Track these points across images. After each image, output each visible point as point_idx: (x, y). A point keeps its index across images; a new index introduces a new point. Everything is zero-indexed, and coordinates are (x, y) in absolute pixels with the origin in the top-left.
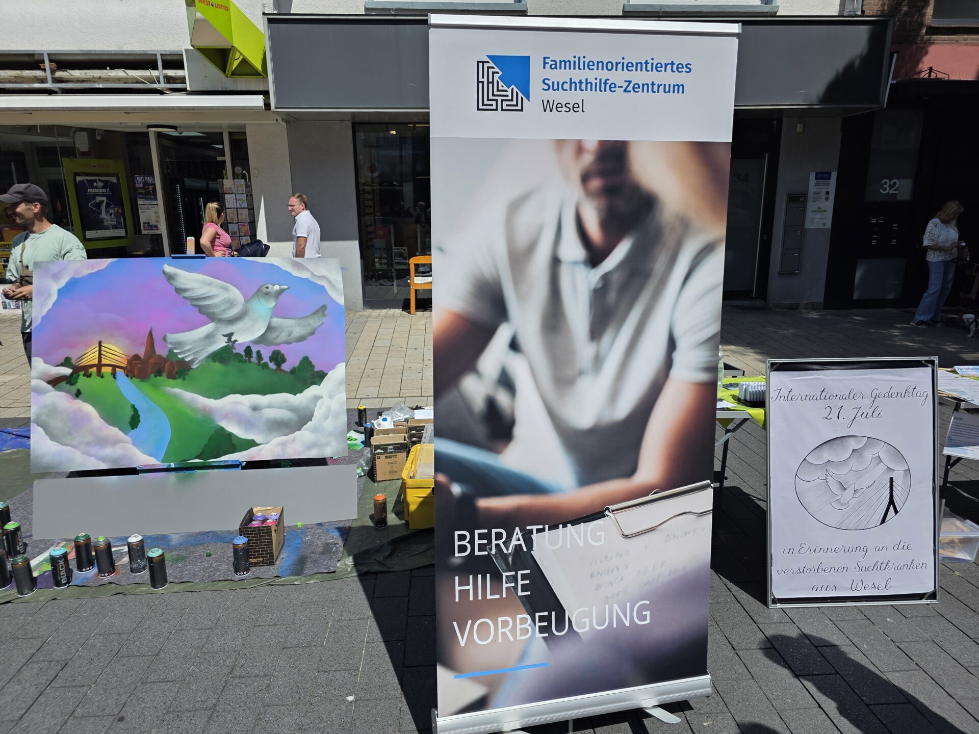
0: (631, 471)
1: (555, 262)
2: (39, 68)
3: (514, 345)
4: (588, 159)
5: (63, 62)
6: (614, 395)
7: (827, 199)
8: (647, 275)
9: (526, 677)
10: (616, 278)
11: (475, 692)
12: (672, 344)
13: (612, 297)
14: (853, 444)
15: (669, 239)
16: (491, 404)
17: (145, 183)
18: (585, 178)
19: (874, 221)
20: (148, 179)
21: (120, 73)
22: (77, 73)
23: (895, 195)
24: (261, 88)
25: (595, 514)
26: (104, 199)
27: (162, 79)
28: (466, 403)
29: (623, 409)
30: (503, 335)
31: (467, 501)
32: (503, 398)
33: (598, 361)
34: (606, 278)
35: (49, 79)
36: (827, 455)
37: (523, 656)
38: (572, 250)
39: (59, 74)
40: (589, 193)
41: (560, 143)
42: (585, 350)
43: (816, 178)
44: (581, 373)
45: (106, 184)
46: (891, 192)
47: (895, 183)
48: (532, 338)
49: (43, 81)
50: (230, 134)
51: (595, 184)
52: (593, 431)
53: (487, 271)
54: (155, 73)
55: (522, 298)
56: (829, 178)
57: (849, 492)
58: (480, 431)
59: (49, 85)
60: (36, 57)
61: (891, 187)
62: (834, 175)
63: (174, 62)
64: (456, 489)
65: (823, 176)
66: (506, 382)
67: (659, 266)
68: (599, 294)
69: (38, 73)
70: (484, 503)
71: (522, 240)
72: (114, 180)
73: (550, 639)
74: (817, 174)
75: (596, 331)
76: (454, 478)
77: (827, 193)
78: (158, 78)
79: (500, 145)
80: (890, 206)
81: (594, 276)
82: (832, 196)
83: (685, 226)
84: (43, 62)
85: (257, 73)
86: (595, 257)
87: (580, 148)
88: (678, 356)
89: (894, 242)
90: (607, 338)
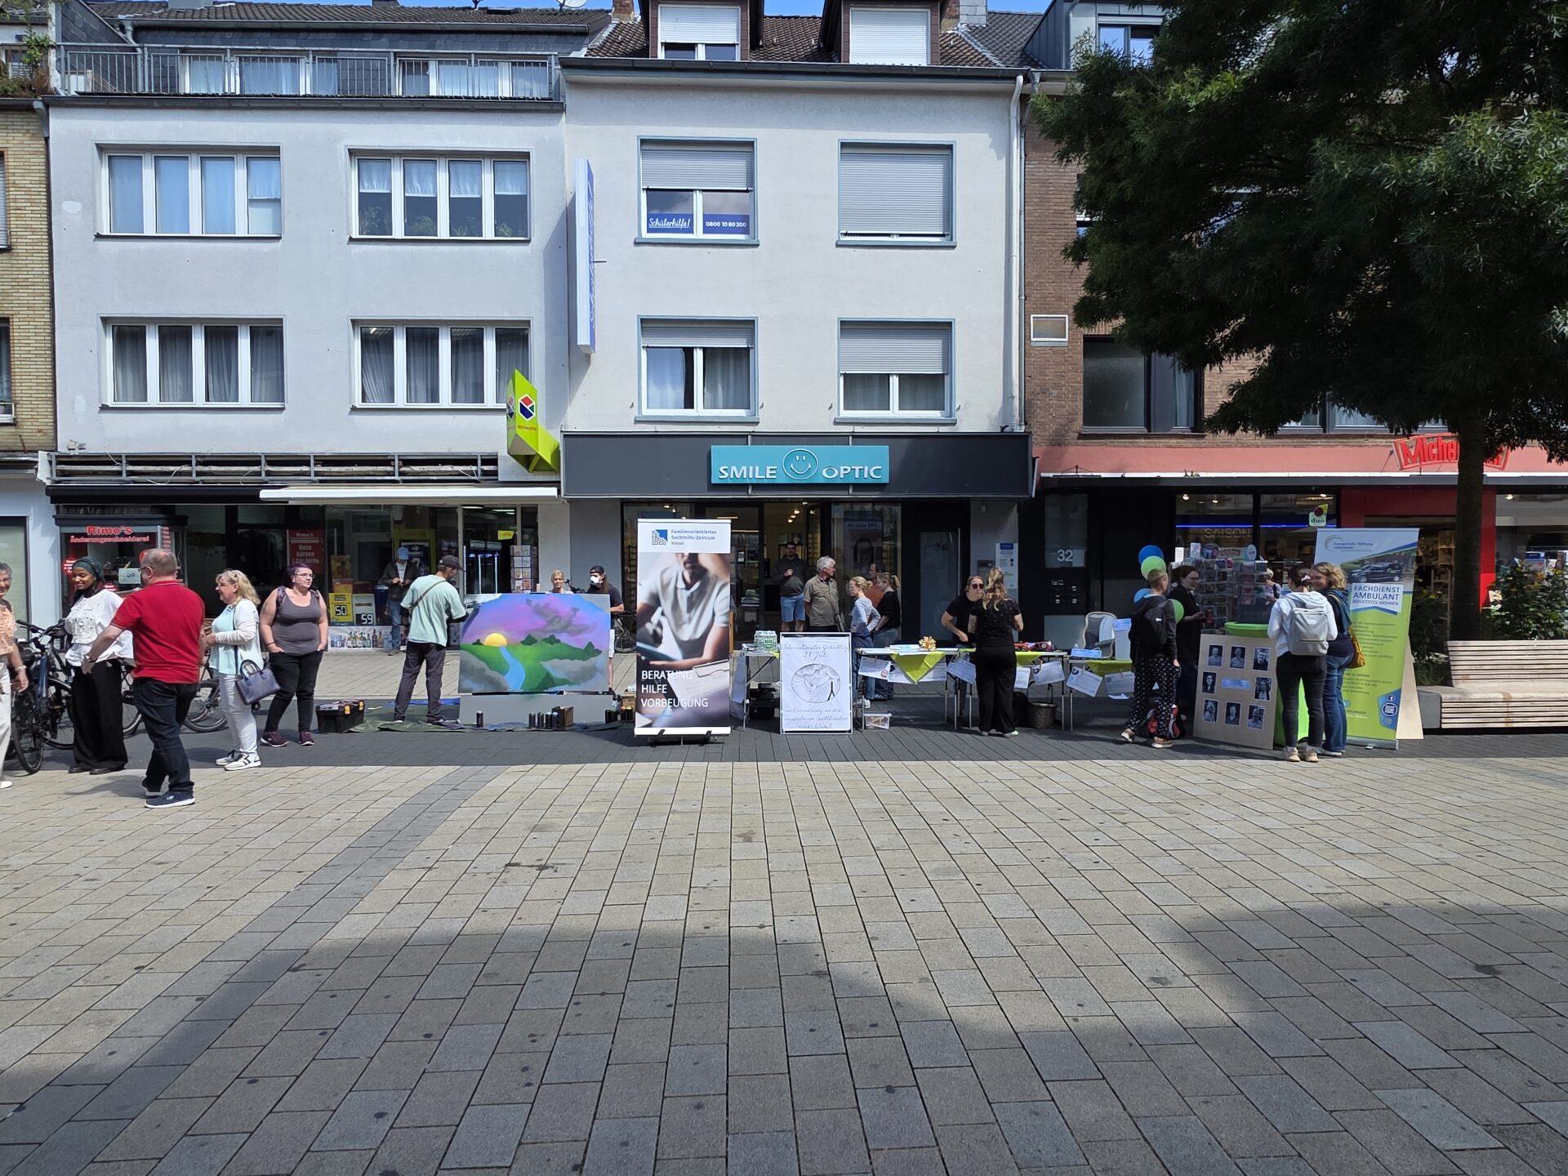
0: (701, 655)
1: (676, 588)
2: (390, 465)
3: (663, 614)
4: (685, 558)
5: (407, 461)
6: (695, 631)
7: (1012, 565)
8: (705, 593)
9: (665, 720)
10: (695, 594)
11: (649, 722)
12: (714, 615)
13: (694, 599)
14: (816, 667)
15: (712, 581)
16: (655, 631)
17: (450, 547)
18: (685, 564)
19: (1055, 583)
20: (453, 544)
21: (448, 468)
22: (417, 468)
23: (1071, 563)
24: (553, 478)
25: (689, 668)
26: (418, 560)
27: (479, 472)
28: (647, 631)
29: (698, 635)
30: (659, 610)
31: (647, 661)
32: (659, 630)
33: (690, 620)
34: (692, 594)
35: (397, 474)
36: (805, 671)
37: (664, 712)
38: (681, 585)
39: (404, 469)
40: (686, 568)
41: (677, 554)
42: (686, 616)
43: (1001, 548)
44: (684, 623)
45: (421, 548)
46: (1067, 560)
47: (1069, 553)
48: (668, 611)
49: (391, 474)
50: (522, 508)
51: (688, 565)
52: (689, 641)
53: (654, 591)
54: (474, 468)
55: (665, 599)
56: (1012, 548)
57: (814, 687)
58: (651, 640)
59: (396, 478)
60: (389, 458)
61: (1066, 556)
62: (1016, 546)
63: (493, 461)
64: (643, 658)
65: (1006, 547)
66: (660, 625)
67: (709, 590)
68: (690, 599)
69: (389, 469)
70: (652, 663)
71: (665, 582)
72: (427, 544)
73: (673, 708)
74: (1001, 545)
75: (689, 610)
76: (642, 655)
77: (1012, 560)
78: (476, 471)
79: (659, 554)
80: (1067, 572)
81: (688, 593)
82: (1016, 562)
83: (717, 578)
84: (394, 460)
85: (552, 470)
86: (688, 587)
87: (683, 555)
88: (716, 618)
89: (1075, 601)
90: (693, 612)
